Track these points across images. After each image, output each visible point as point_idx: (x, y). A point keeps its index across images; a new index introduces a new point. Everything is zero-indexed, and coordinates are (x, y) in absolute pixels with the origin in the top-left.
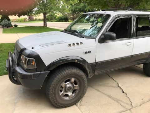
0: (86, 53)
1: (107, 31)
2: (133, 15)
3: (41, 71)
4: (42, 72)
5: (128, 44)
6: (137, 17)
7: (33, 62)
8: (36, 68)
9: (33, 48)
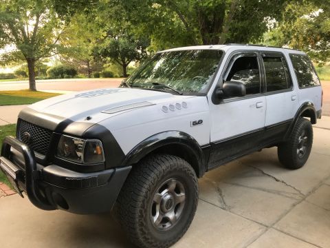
0: (195, 123)
1: (223, 81)
2: (259, 52)
3: (114, 168)
4: (117, 170)
5: (259, 105)
6: (264, 56)
7: (98, 147)
8: (104, 160)
9: (89, 118)
